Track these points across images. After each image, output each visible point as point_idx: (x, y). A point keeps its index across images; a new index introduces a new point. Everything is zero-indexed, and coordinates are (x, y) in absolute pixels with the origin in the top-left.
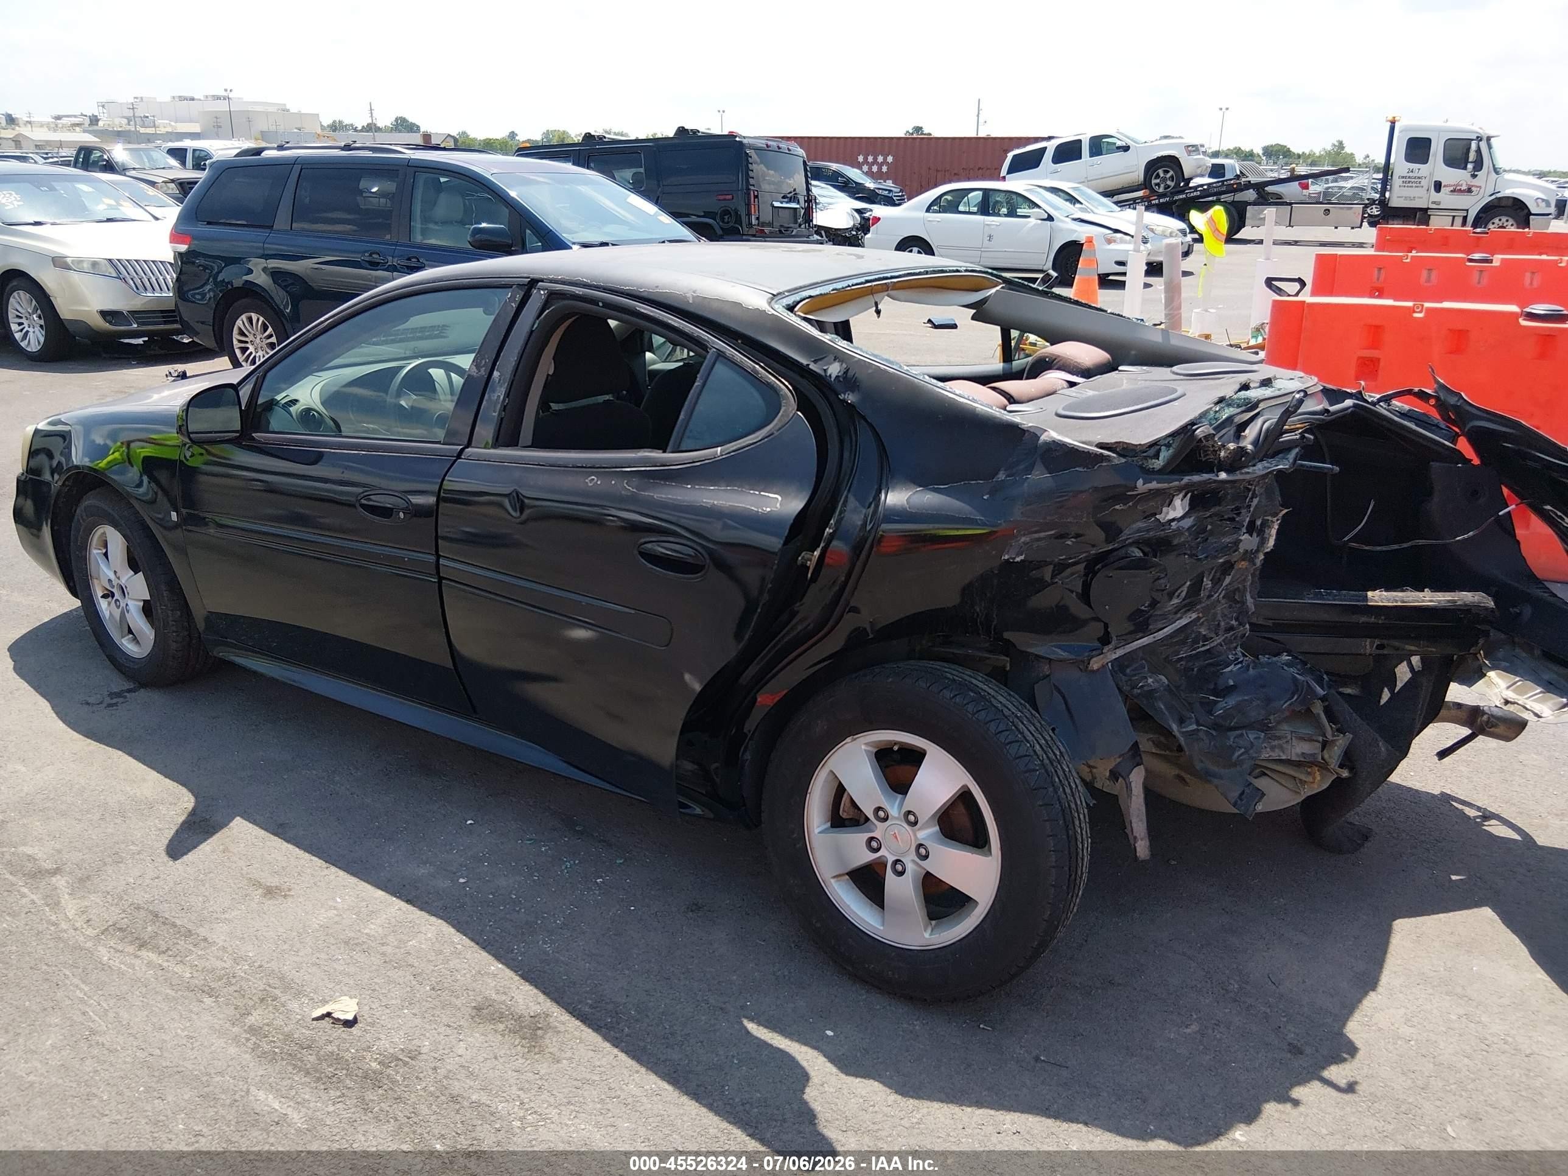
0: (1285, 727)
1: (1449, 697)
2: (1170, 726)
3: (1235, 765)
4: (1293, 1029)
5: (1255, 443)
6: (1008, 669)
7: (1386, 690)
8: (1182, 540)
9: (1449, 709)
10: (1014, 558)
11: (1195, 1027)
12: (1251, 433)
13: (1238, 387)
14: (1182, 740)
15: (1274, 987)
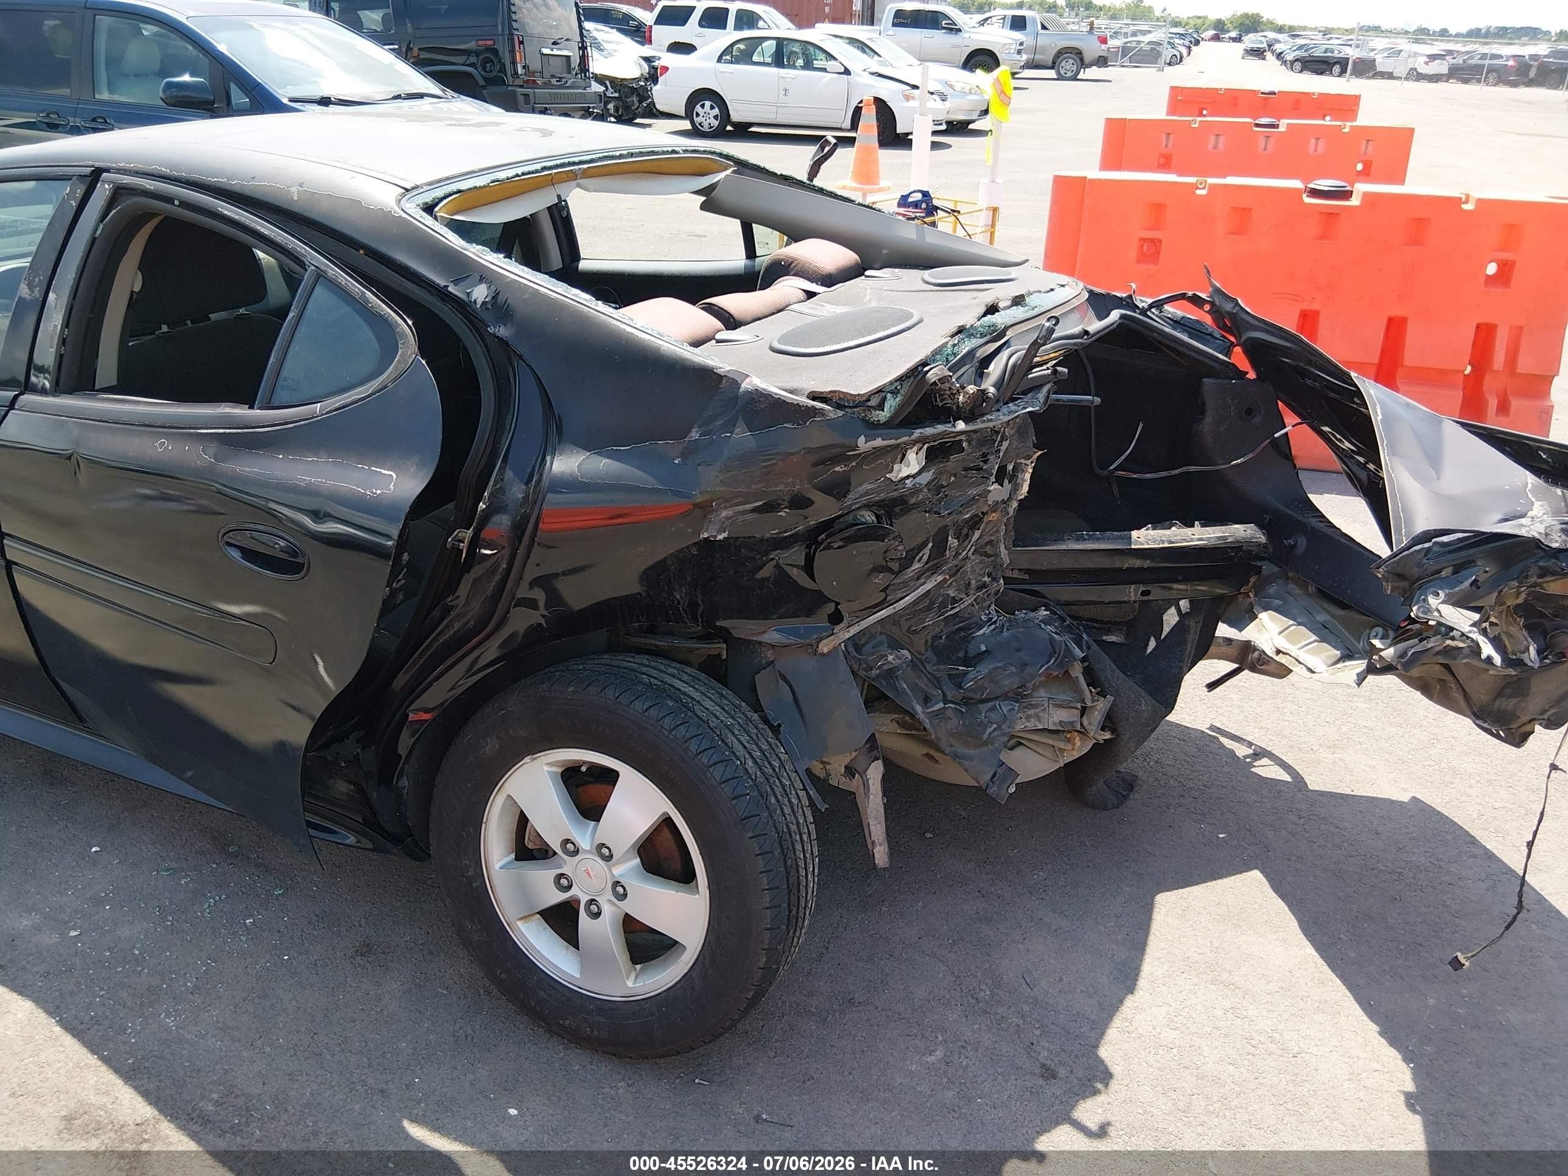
0: (1042, 693)
1: (1218, 633)
2: (913, 709)
3: (985, 744)
4: (1047, 1045)
5: (998, 385)
6: (724, 657)
7: (1152, 639)
8: (921, 497)
9: (1219, 645)
10: (716, 536)
11: (939, 1054)
12: (995, 369)
13: (983, 309)
14: (927, 723)
15: (1029, 990)
